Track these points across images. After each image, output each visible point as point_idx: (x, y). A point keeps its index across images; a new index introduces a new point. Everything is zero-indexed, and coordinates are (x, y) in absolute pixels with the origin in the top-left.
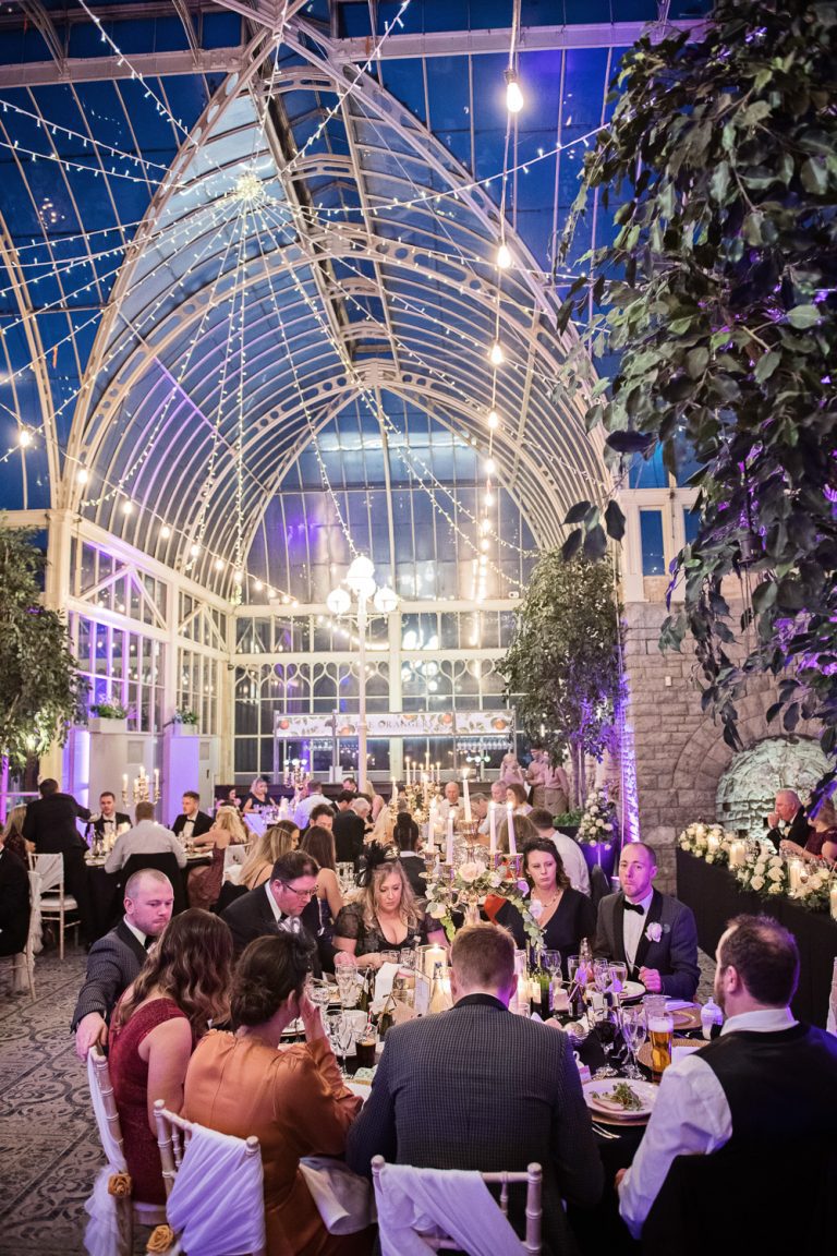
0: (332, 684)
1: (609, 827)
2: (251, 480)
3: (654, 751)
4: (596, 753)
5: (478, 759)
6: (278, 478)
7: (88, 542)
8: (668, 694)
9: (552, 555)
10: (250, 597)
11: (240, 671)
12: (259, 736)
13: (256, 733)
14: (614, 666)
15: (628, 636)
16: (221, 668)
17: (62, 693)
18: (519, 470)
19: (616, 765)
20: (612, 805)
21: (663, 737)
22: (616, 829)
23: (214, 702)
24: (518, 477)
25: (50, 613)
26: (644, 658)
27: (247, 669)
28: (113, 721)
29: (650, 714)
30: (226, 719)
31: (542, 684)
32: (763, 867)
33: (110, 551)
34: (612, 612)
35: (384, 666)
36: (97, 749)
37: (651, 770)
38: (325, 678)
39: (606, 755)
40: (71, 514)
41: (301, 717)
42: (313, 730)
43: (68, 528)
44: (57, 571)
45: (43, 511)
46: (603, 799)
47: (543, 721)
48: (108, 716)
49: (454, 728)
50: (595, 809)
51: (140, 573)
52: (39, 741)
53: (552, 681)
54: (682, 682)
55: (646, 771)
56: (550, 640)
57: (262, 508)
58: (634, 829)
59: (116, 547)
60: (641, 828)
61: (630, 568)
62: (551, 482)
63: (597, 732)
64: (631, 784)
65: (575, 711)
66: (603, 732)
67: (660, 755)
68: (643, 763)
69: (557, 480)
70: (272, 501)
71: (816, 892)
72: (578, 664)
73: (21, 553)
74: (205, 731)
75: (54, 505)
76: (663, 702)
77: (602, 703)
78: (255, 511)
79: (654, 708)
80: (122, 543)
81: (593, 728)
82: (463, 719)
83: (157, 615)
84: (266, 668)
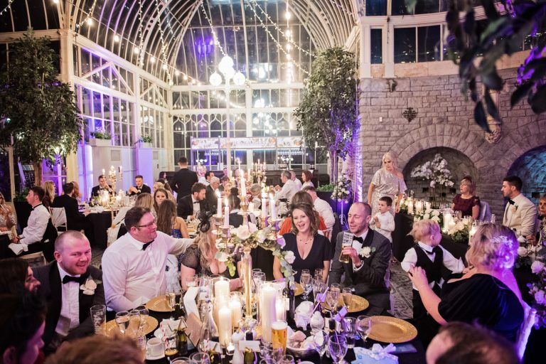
0: (219, 124)
1: (348, 192)
2: (174, 20)
3: (372, 155)
4: (344, 157)
5: (287, 159)
6: (189, 19)
7: (84, 48)
8: (381, 126)
9: (324, 54)
10: (179, 81)
11: (175, 118)
12: (185, 149)
13: (184, 147)
14: (353, 112)
15: (362, 96)
16: (165, 116)
17: (72, 125)
18: (310, 15)
19: (352, 162)
20: (350, 181)
21: (377, 148)
22: (351, 193)
23: (162, 133)
24: (309, 19)
25: (64, 84)
26: (369, 107)
27: (178, 117)
28: (103, 140)
29: (370, 136)
30: (169, 141)
31: (317, 121)
32: (428, 216)
33: (98, 54)
34: (353, 84)
35: (244, 115)
36: (96, 154)
37: (370, 165)
38: (216, 121)
39: (347, 157)
40: (71, 32)
41: (203, 139)
42: (209, 146)
43: (70, 39)
44: (66, 62)
45: (56, 30)
46: (345, 178)
47: (316, 140)
48: (100, 138)
49: (276, 144)
50: (341, 184)
51: (117, 67)
52: (61, 150)
53: (321, 119)
54: (388, 120)
55: (367, 165)
56: (321, 98)
57: (182, 35)
58: (360, 193)
59: (101, 52)
60: (363, 193)
61: (364, 59)
62: (326, 20)
63: (344, 145)
64: (359, 171)
65: (333, 134)
66: (346, 146)
67: (374, 157)
68: (366, 161)
69: (329, 18)
70: (186, 32)
71: (460, 232)
72: (335, 110)
73: (43, 52)
74: (158, 146)
75: (61, 26)
76: (377, 130)
77: (346, 131)
78: (179, 37)
79: (373, 133)
80: (104, 50)
81: (342, 144)
82: (280, 141)
83: (128, 89)
84: (188, 116)
